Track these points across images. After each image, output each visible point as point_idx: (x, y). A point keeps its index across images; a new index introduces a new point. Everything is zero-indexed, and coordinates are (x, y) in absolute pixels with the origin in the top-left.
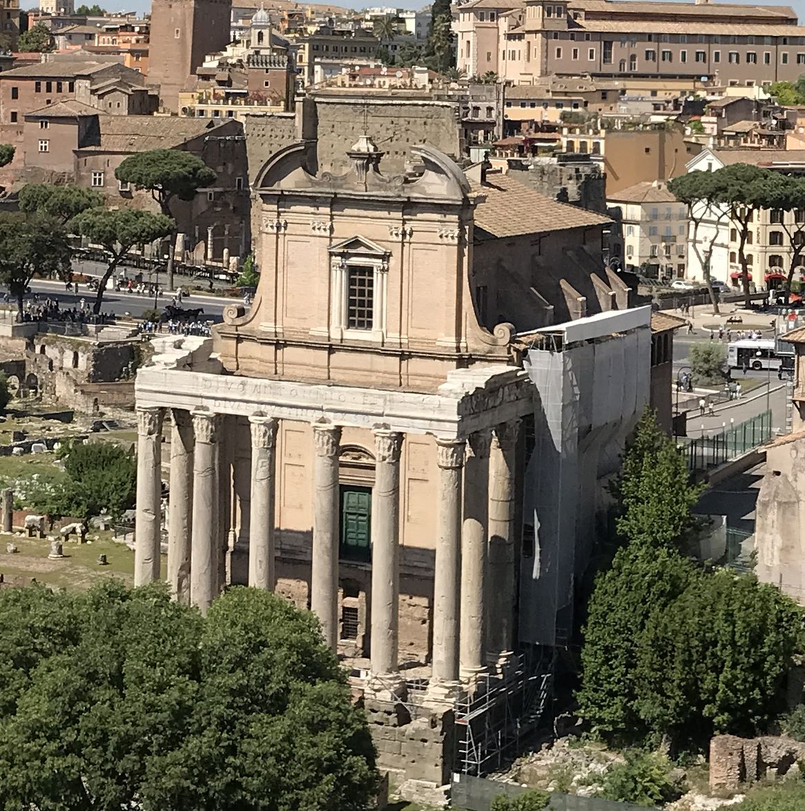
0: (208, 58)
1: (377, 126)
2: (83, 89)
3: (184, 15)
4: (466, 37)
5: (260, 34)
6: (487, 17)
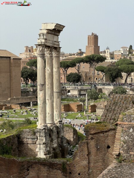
3: (92, 49)
5: (108, 51)
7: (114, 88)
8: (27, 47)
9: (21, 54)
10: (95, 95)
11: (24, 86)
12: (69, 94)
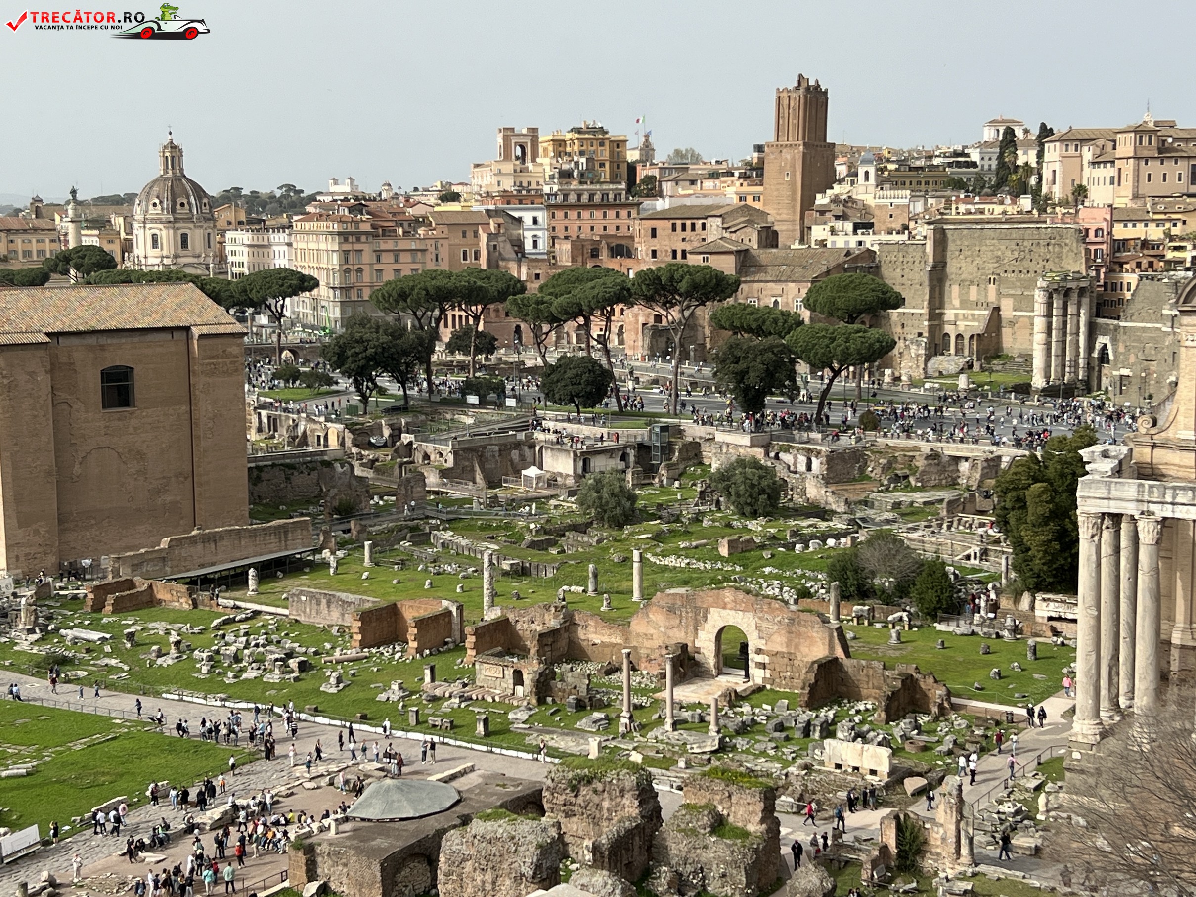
0: (819, 196)
1: (1003, 248)
2: (715, 227)
3: (794, 159)
4: (1052, 167)
5: (867, 173)
6: (1072, 148)
7: (752, 445)
8: (508, 133)
10: (619, 504)
11: (352, 410)
12: (532, 472)
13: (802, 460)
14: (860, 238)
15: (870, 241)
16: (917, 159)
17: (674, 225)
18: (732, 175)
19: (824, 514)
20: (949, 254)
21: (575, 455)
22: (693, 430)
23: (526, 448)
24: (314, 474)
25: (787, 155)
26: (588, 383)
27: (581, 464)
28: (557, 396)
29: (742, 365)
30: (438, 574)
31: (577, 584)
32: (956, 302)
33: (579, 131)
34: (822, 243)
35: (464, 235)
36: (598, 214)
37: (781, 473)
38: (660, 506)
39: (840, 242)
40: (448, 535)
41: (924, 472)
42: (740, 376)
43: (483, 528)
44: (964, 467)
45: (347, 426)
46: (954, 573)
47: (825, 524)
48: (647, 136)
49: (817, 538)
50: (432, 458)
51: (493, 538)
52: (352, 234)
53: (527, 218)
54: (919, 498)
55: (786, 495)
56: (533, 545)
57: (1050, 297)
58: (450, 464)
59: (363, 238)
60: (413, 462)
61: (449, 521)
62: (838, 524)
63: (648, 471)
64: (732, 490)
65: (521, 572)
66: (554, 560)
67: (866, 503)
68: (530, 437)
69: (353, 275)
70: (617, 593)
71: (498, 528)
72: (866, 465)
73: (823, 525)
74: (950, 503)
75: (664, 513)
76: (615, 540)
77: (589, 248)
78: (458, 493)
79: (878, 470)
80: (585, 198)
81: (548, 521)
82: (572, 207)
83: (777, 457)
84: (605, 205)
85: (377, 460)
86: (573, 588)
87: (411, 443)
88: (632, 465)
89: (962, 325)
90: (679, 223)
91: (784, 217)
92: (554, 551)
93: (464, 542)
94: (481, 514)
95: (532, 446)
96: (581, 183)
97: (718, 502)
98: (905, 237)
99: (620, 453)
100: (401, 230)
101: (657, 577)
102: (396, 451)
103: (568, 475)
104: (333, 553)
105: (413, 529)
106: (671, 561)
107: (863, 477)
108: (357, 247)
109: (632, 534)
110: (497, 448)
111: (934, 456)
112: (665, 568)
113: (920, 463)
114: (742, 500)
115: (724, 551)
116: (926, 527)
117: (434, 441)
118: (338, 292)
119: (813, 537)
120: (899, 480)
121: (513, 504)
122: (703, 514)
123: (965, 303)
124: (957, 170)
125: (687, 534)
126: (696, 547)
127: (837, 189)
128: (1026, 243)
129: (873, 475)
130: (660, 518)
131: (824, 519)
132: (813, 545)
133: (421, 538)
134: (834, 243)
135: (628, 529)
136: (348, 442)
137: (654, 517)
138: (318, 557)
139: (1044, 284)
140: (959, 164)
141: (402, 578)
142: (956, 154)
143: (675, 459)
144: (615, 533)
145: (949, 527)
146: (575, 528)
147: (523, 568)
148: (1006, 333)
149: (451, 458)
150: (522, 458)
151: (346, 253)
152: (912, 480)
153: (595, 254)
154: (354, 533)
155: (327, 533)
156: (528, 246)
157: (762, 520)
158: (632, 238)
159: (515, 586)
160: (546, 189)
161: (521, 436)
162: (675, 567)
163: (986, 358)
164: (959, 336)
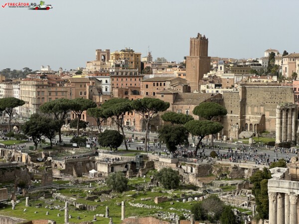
1: (266, 94)
2: (168, 85)
3: (196, 62)
4: (285, 66)
5: (221, 67)
6: (292, 60)
7: (172, 163)
8: (99, 51)
9: (88, 62)
10: (121, 184)
11: (31, 148)
12: (93, 171)
13: (189, 168)
14: (217, 90)
15: (220, 91)
16: (241, 62)
17: (154, 84)
18: (177, 67)
19: (195, 188)
20: (247, 96)
21: (108, 165)
22: (152, 157)
23: (92, 163)
24: (13, 172)
25: (194, 60)
26: (115, 140)
27: (111, 169)
28: (103, 144)
29: (169, 134)
30: (52, 209)
31: (103, 214)
32: (250, 113)
33: (124, 51)
34: (204, 91)
35: (81, 86)
36: (129, 79)
37: (181, 173)
38: (136, 185)
39: (210, 91)
40: (59, 195)
41: (232, 173)
42: (168, 138)
43: (71, 192)
44: (246, 171)
45: (29, 154)
46: (237, 211)
47: (195, 192)
48: (150, 53)
49: (191, 197)
50: (58, 166)
51: (75, 196)
52: (41, 85)
53: (104, 80)
54: (230, 182)
55: (182, 181)
56: (89, 199)
57: (281, 111)
58: (64, 168)
59: (45, 87)
60: (51, 167)
61: (60, 189)
62: (200, 192)
63: (135, 171)
64: (162, 179)
65: (83, 209)
66: (95, 204)
67: (211, 184)
68: (94, 159)
69: (41, 100)
70: (116, 217)
71: (77, 192)
72: (212, 170)
73: (194, 192)
74: (239, 185)
75: (138, 187)
76: (119, 197)
77: (124, 91)
78: (66, 179)
79: (216, 172)
80: (124, 74)
81: (95, 190)
82: (119, 77)
83: (181, 167)
84: (131, 76)
85: (39, 166)
86: (100, 215)
87: (50, 161)
88: (129, 169)
89: (252, 121)
90: (156, 83)
91: (193, 81)
92: (96, 201)
93: (64, 197)
94: (71, 187)
95: (94, 162)
96: (123, 69)
97: (157, 183)
98: (232, 90)
99: (125, 165)
100: (58, 85)
101: (131, 211)
102: (45, 163)
103: (106, 173)
104: (15, 201)
105: (46, 192)
106: (137, 205)
107: (211, 175)
108: (43, 90)
109: (125, 195)
110: (81, 163)
111: (236, 168)
112: (135, 208)
113: (231, 170)
114: (165, 182)
115: (156, 202)
116: (229, 193)
117: (59, 160)
118: (35, 106)
119: (190, 196)
120: (223, 176)
121: (84, 183)
122: (152, 187)
123: (253, 113)
124: (254, 67)
125: (145, 195)
126: (147, 200)
127: (211, 73)
128: (274, 93)
129: (214, 174)
130: (136, 189)
131: (195, 190)
132: (190, 199)
133: (48, 195)
134: (208, 91)
135: (124, 193)
136: (29, 160)
137: (134, 188)
138: (9, 203)
139: (279, 107)
140: (255, 65)
141: (38, 211)
142: (254, 61)
143: (145, 167)
144: (119, 194)
145: (238, 194)
146: (105, 192)
147: (84, 207)
148: (267, 123)
149: (64, 166)
150: (91, 166)
151: (39, 92)
152: (228, 176)
153: (126, 93)
154: (24, 194)
155: (13, 194)
156: (104, 90)
157: (172, 190)
158: (139, 88)
159: (80, 214)
160: (111, 71)
161: (91, 158)
162: (139, 207)
163: (260, 132)
164: (251, 125)
